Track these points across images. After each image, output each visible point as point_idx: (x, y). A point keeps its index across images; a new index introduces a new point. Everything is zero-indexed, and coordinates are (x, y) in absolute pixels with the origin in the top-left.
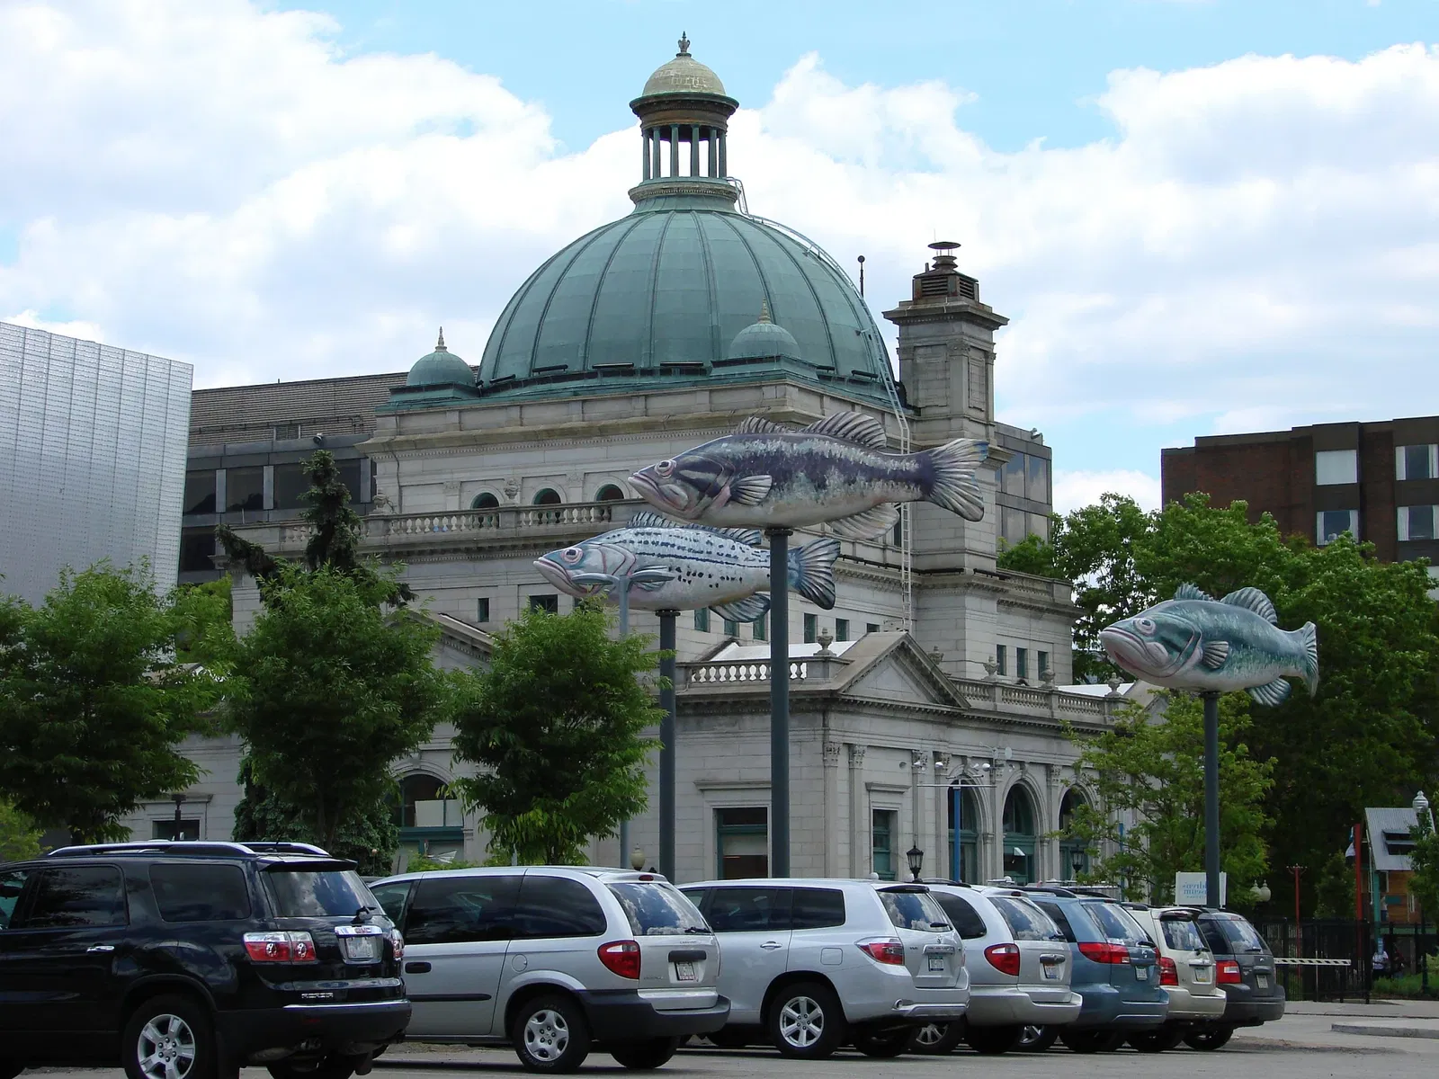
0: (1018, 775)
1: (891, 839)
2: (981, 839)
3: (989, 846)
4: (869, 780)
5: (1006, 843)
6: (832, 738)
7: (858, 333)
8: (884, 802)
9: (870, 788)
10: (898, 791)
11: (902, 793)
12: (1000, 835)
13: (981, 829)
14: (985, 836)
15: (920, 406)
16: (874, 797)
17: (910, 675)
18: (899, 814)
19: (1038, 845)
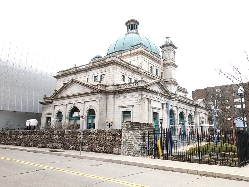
0: (181, 110)
1: (158, 118)
2: (175, 120)
3: (177, 121)
4: (152, 106)
5: (180, 121)
6: (143, 96)
7: (155, 47)
8: (156, 111)
9: (153, 108)
10: (159, 109)
11: (160, 110)
12: (179, 120)
13: (175, 118)
14: (176, 120)
15: (165, 59)
16: (154, 110)
17: (161, 88)
18: (159, 113)
19: (185, 122)
